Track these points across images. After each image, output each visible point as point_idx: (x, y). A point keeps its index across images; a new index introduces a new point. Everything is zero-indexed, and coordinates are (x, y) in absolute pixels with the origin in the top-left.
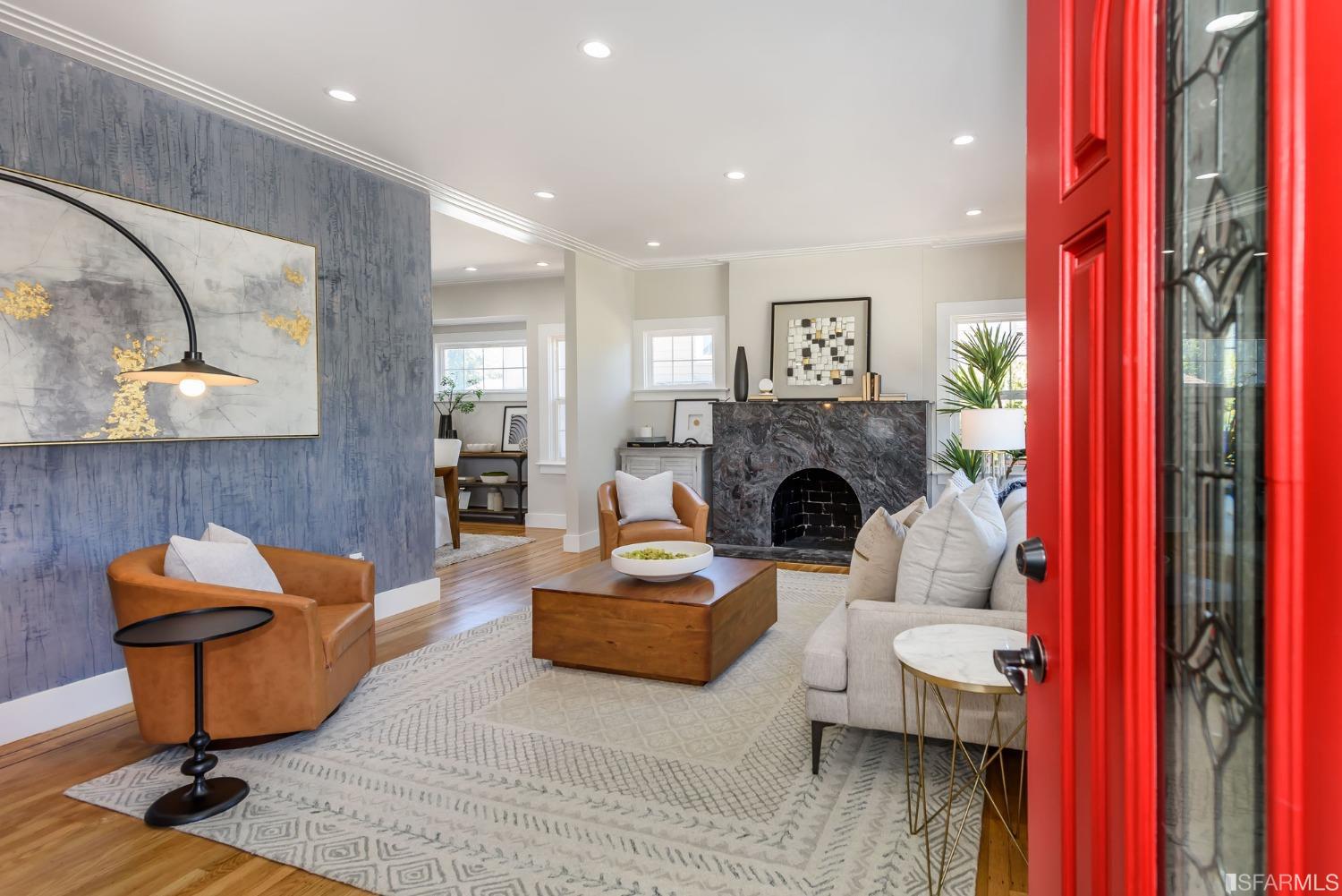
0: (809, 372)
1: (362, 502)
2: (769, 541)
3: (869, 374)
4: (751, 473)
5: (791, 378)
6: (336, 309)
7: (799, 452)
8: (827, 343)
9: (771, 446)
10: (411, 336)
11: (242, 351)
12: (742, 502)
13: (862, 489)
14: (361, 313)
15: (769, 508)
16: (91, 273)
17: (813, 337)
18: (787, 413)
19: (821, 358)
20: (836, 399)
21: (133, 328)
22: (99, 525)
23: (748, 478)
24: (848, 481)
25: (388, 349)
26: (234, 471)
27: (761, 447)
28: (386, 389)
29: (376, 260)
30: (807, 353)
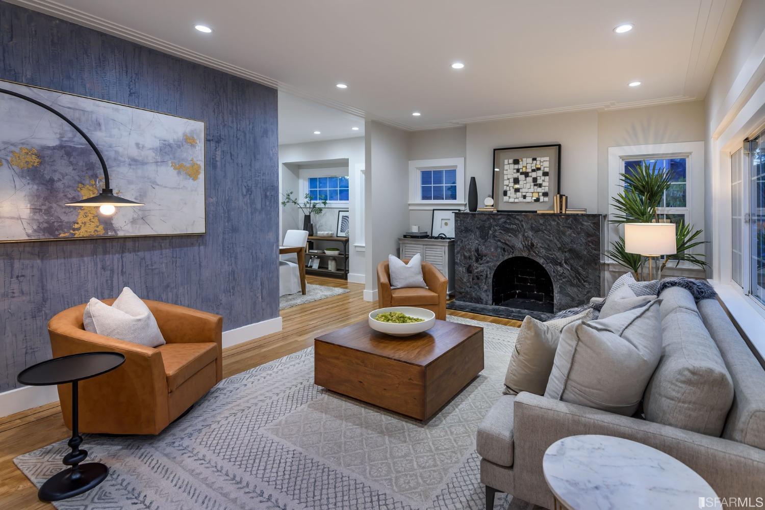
0: (518, 193)
1: (233, 272)
2: (490, 302)
3: (558, 196)
4: (479, 257)
5: (505, 197)
6: (218, 159)
7: (510, 245)
8: (530, 174)
9: (492, 241)
10: (265, 174)
11: (158, 185)
12: (473, 276)
13: (554, 272)
14: (234, 160)
15: (490, 281)
16: (66, 141)
17: (521, 171)
18: (503, 220)
19: (526, 185)
20: (536, 212)
21: (90, 173)
22: (70, 287)
23: (477, 261)
24: (544, 266)
25: (250, 181)
26: (153, 254)
27: (486, 241)
28: (249, 205)
29: (243, 128)
30: (516, 181)
